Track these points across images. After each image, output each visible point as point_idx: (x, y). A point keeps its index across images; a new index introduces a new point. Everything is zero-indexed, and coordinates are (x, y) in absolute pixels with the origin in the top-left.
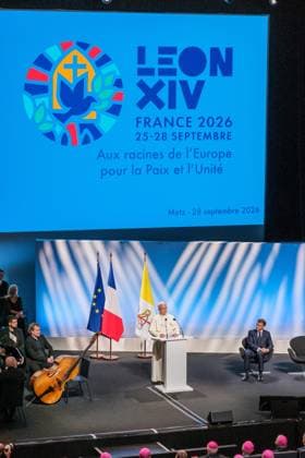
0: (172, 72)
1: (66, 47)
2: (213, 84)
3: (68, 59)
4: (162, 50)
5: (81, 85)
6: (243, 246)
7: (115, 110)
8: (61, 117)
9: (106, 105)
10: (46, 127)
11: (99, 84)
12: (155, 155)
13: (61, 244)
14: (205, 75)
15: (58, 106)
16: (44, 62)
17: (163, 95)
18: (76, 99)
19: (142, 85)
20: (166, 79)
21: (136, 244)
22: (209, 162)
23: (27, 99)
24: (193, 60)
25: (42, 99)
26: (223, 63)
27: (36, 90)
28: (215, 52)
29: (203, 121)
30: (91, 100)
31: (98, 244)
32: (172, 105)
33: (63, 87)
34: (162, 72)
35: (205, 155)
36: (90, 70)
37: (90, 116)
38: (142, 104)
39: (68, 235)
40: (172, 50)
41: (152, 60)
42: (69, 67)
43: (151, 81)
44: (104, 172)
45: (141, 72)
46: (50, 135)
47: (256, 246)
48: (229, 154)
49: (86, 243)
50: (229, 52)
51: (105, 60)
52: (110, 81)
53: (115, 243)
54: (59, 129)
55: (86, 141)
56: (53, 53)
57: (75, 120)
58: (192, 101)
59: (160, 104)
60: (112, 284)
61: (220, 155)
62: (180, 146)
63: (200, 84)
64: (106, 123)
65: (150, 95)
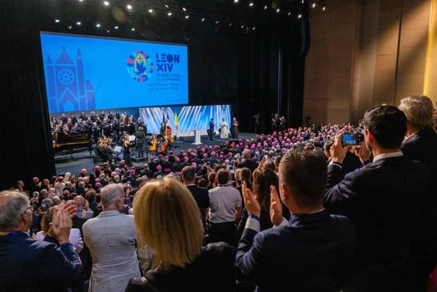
0: (165, 61)
1: (138, 53)
2: (175, 65)
3: (138, 56)
4: (162, 55)
5: (142, 64)
6: (197, 107)
7: (151, 72)
8: (138, 74)
9: (149, 70)
10: (133, 77)
11: (147, 64)
12: (162, 85)
13: (148, 109)
14: (173, 62)
15: (136, 70)
16: (132, 57)
17: (163, 68)
18: (141, 68)
19: (158, 65)
20: (164, 63)
21: (169, 108)
22: (175, 87)
23: (128, 69)
24: (170, 58)
25: (132, 68)
26: (177, 59)
27: (131, 65)
28: (175, 56)
29: (175, 75)
30: (145, 69)
31: (158, 108)
32: (166, 70)
33: (138, 64)
34: (163, 61)
35: (174, 85)
36: (144, 59)
37: (145, 73)
38: (158, 70)
39: (149, 107)
40: (164, 55)
41: (160, 58)
42: (139, 59)
43: (160, 64)
44: (150, 89)
45: (157, 61)
46: (135, 79)
47: (200, 107)
48: (179, 85)
49: (155, 108)
50: (179, 56)
51: (147, 57)
52: (150, 63)
53: (163, 108)
54: (137, 77)
55: (144, 80)
56: (134, 54)
57: (141, 74)
58: (170, 69)
59: (162, 70)
60: (168, 118)
61: (177, 85)
62: (168, 82)
63: (172, 65)
64: (149, 76)
65: (160, 67)
